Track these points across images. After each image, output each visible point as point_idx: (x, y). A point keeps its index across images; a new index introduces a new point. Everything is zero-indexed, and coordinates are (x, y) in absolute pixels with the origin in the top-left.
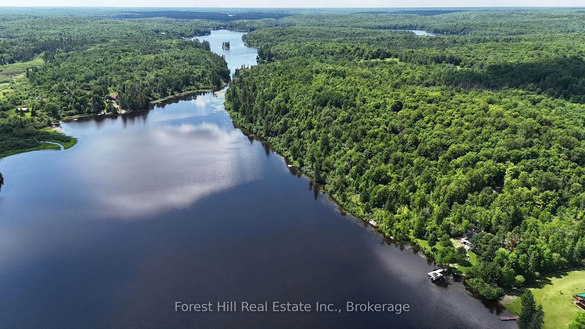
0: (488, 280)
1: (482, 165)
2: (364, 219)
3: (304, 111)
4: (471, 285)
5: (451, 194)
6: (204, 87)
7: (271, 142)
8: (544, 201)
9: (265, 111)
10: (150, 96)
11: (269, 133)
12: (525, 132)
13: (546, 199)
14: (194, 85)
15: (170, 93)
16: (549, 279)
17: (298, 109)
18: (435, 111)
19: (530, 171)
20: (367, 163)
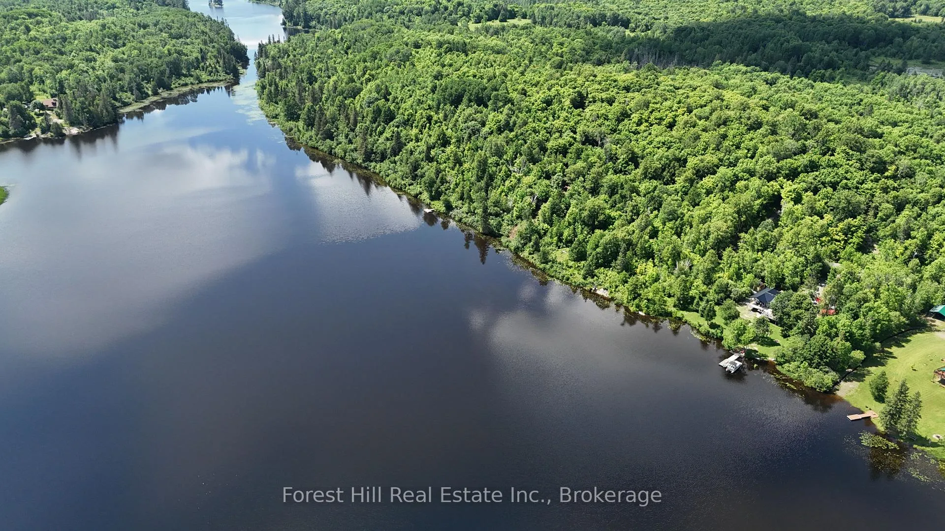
0: (814, 363)
1: (747, 188)
2: (587, 288)
3: (424, 114)
4: (788, 374)
5: (719, 237)
6: (210, 78)
7: (377, 171)
8: (846, 234)
9: (352, 117)
10: (115, 99)
11: (369, 156)
12: (791, 131)
13: (848, 232)
14: (192, 76)
15: (150, 93)
16: (889, 350)
17: (411, 111)
18: (647, 105)
19: (816, 191)
20: (564, 197)
